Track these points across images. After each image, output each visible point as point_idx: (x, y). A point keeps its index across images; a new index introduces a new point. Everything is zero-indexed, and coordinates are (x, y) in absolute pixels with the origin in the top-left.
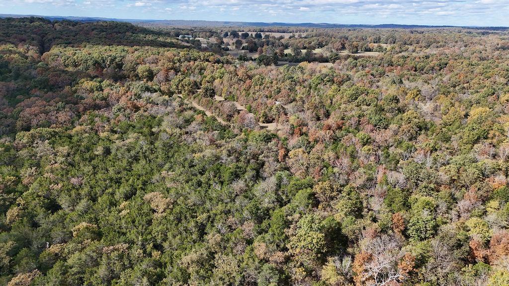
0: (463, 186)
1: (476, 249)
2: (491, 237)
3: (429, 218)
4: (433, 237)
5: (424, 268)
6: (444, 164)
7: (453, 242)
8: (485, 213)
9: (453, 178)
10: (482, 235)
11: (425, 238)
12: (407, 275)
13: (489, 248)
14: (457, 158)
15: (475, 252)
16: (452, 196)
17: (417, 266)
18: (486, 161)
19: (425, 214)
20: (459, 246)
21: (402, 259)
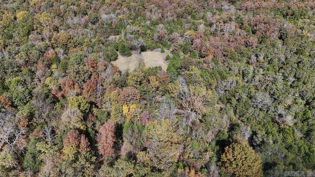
0: (34, 63)
1: (56, 94)
2: (60, 84)
3: (24, 89)
4: (31, 99)
5: (34, 119)
6: (16, 54)
7: (43, 96)
8: (52, 73)
9: (26, 60)
10: (55, 85)
11: (27, 102)
12: (26, 128)
13: (62, 90)
14: (23, 47)
15: (56, 95)
16: (30, 70)
17: (30, 120)
18: (39, 44)
19: (20, 88)
20: (47, 96)
21: (19, 122)
